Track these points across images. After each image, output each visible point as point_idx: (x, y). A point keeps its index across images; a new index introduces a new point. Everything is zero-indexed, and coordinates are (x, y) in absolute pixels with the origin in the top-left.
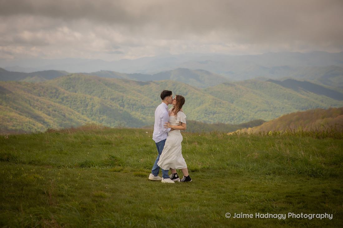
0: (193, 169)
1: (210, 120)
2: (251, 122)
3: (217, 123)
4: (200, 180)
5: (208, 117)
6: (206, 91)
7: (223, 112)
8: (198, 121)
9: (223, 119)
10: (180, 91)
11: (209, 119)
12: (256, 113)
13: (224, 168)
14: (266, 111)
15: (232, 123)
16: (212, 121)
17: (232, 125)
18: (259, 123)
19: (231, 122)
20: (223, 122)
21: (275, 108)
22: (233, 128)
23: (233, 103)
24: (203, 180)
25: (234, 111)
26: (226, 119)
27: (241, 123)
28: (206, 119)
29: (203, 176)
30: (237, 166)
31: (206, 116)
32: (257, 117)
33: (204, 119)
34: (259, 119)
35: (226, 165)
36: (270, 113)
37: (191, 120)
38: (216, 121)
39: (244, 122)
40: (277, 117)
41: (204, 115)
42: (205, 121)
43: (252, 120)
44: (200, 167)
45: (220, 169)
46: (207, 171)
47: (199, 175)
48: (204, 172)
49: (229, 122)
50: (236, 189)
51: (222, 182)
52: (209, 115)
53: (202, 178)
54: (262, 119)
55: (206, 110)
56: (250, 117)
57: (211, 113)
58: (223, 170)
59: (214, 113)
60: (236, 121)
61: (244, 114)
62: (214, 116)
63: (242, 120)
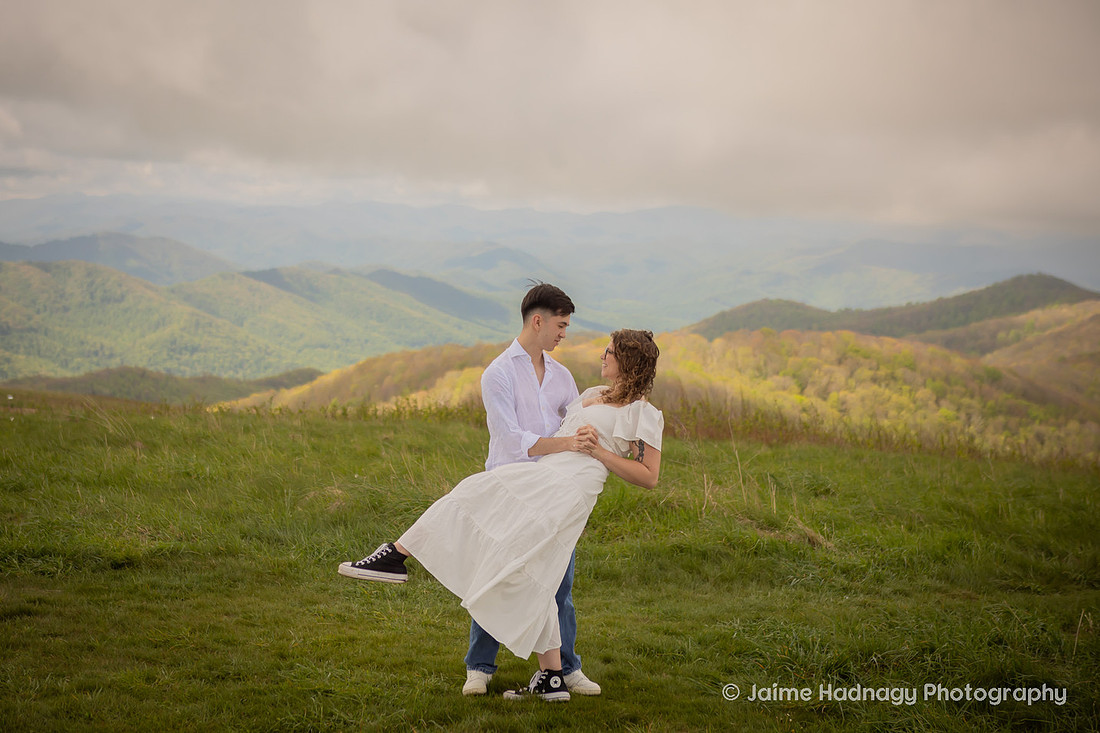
0: (120, 556)
1: (182, 368)
2: (288, 375)
3: (201, 376)
4: (141, 609)
5: (178, 359)
6: (173, 291)
7: (217, 348)
8: (151, 369)
9: (216, 365)
10: (105, 291)
11: (180, 365)
12: (300, 351)
13: (232, 553)
14: (323, 346)
15: (240, 376)
16: (188, 369)
17: (238, 382)
18: (309, 375)
19: (237, 373)
20: (215, 374)
21: (348, 340)
22: (240, 390)
23: (242, 325)
24: (153, 606)
25: (246, 344)
26: (223, 367)
27: (262, 376)
28: (172, 365)
29: (153, 586)
30: (278, 540)
31: (171, 358)
32: (303, 362)
33: (168, 365)
34: (306, 367)
35: (238, 538)
36: (335, 352)
37: (133, 366)
38: (199, 371)
39: (270, 373)
40: (351, 362)
41: (168, 355)
42: (168, 370)
43: (290, 370)
44: (144, 546)
45: (217, 554)
46: (169, 563)
47: (140, 582)
48: (158, 567)
49: (231, 373)
50: (283, 657)
51: (227, 614)
52: (181, 353)
53: (149, 600)
54: (314, 366)
55: (174, 342)
56: (284, 362)
57: (186, 348)
58: (230, 559)
59: (194, 350)
60: (248, 371)
61: (269, 354)
62: (195, 357)
63: (266, 368)
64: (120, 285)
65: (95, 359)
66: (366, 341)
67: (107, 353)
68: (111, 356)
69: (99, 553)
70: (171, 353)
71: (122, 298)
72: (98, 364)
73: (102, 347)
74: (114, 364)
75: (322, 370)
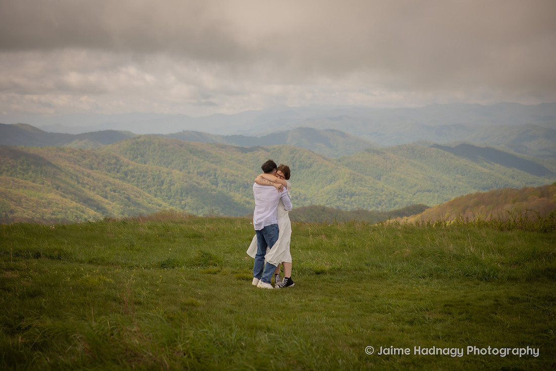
0: (319, 270)
1: (346, 205)
2: (408, 209)
3: (357, 210)
4: (327, 285)
5: (343, 200)
7: (365, 194)
8: (328, 206)
9: (365, 203)
11: (344, 204)
12: (414, 194)
13: (361, 269)
14: (429, 191)
15: (379, 209)
16: (349, 206)
17: (379, 213)
18: (419, 209)
20: (365, 209)
21: (443, 187)
23: (380, 179)
24: (332, 284)
25: (382, 191)
26: (369, 204)
29: (331, 279)
30: (380, 267)
31: (339, 199)
32: (417, 200)
33: (338, 204)
34: (419, 203)
35: (364, 265)
36: (436, 194)
37: (317, 205)
38: (355, 207)
39: (397, 208)
40: (446, 200)
41: (337, 198)
42: (338, 207)
43: (409, 205)
44: (327, 267)
45: (356, 270)
46: (337, 273)
47: (327, 278)
48: (333, 274)
49: (374, 208)
50: (376, 297)
51: (358, 287)
52: (345, 197)
53: (330, 283)
54: (423, 203)
55: (340, 191)
56: (405, 200)
57: (348, 194)
58: (360, 272)
59: (352, 195)
60: (384, 207)
61: (397, 196)
62: (353, 199)
63: (394, 205)
64: (309, 158)
65: (296, 201)
66: (455, 187)
67: (303, 197)
68: (305, 199)
69: (310, 269)
70: (339, 197)
71: (311, 166)
72: (298, 204)
73: (300, 194)
74: (307, 204)
75: (428, 205)
